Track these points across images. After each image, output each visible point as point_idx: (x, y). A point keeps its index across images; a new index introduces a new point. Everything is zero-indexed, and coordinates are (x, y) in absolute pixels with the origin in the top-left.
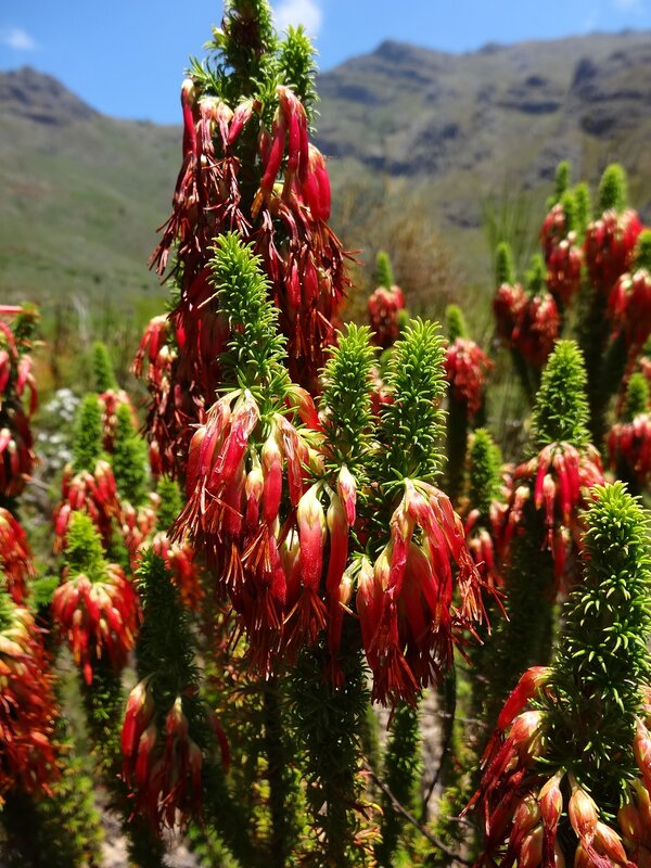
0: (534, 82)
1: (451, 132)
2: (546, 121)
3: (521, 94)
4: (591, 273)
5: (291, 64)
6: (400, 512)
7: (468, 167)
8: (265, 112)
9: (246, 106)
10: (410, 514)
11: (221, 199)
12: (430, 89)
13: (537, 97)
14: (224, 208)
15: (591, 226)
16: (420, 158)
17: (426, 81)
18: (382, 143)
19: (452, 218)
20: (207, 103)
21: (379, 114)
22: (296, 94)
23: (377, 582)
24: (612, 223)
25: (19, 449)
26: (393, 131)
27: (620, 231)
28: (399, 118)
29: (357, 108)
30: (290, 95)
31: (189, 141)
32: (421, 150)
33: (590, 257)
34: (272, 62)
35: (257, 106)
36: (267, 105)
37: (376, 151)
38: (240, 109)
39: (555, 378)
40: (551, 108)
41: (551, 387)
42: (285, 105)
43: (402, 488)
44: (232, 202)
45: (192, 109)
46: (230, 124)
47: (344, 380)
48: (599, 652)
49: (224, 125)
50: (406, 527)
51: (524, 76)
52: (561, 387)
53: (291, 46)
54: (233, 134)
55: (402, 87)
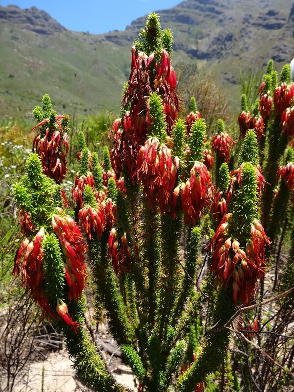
0: (271, 13)
1: (230, 38)
2: (276, 32)
3: (265, 19)
4: (275, 107)
5: (165, 42)
6: (193, 169)
7: (237, 55)
8: (158, 56)
9: (152, 55)
10: (195, 169)
11: (145, 83)
12: (221, 17)
13: (272, 21)
14: (145, 86)
15: (277, 88)
16: (214, 50)
17: (219, 13)
18: (197, 43)
19: (228, 80)
20: (141, 54)
21: (195, 29)
22: (167, 50)
23: (186, 187)
24: (285, 87)
25: (62, 166)
26: (202, 38)
27: (288, 90)
28: (205, 31)
29: (185, 26)
30: (165, 51)
31: (134, 64)
32: (215, 47)
33: (275, 101)
34: (160, 40)
35: (155, 55)
36: (158, 54)
37: (194, 47)
38: (151, 56)
39: (247, 141)
40: (279, 26)
41: (246, 144)
42: (163, 54)
43: (194, 163)
44: (147, 84)
45: (135, 55)
46: (148, 60)
47: (177, 134)
48: (242, 205)
49: (146, 61)
50: (194, 172)
51: (266, 10)
52: (248, 144)
53: (165, 36)
54: (148, 63)
55: (208, 16)
